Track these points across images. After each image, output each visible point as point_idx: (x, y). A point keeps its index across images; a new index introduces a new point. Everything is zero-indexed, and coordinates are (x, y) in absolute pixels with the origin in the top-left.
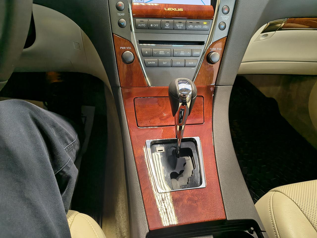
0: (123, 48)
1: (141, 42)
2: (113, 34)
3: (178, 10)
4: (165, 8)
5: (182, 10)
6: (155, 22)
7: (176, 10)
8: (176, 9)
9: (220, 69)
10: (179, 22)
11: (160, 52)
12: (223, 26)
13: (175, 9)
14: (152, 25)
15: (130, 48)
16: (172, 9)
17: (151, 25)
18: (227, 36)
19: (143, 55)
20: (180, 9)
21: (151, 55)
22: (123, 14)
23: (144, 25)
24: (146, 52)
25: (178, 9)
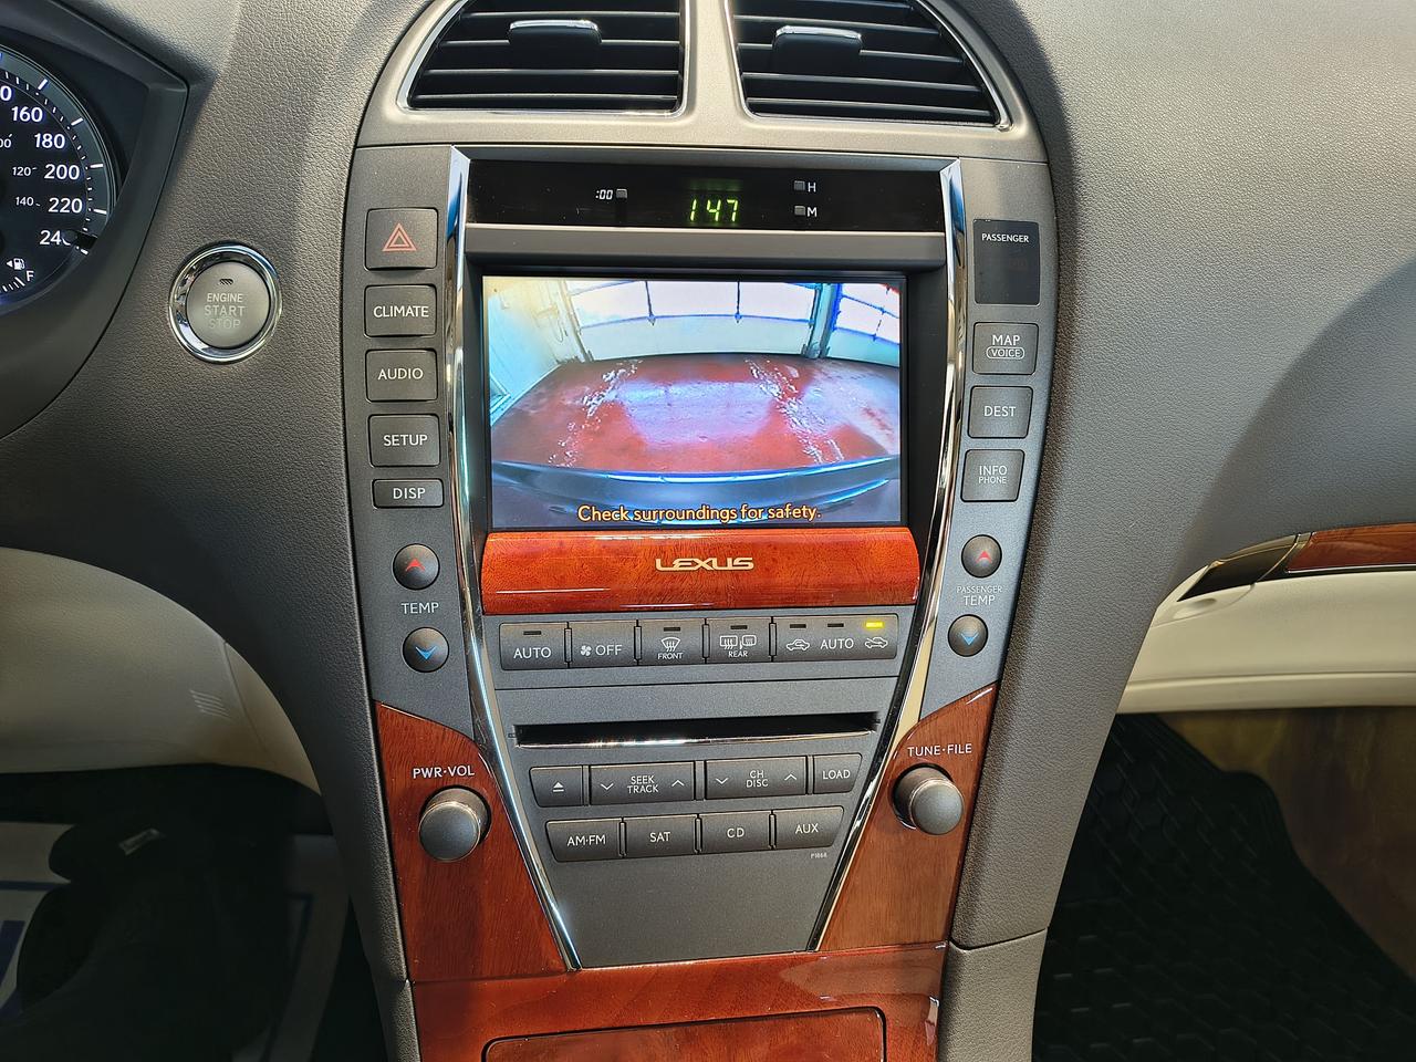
0: (427, 773)
1: (528, 734)
2: (373, 703)
3: (730, 567)
4: (658, 561)
5: (751, 566)
6: (600, 635)
7: (715, 566)
8: (715, 561)
9: (973, 838)
10: (733, 628)
11: (635, 780)
12: (970, 632)
13: (710, 563)
15: (468, 770)
16: (694, 564)
17: (583, 647)
18: (998, 683)
19: (544, 801)
20: (737, 562)
21: (588, 799)
22: (429, 607)
23: (544, 651)
24: (558, 785)
25: (729, 560)
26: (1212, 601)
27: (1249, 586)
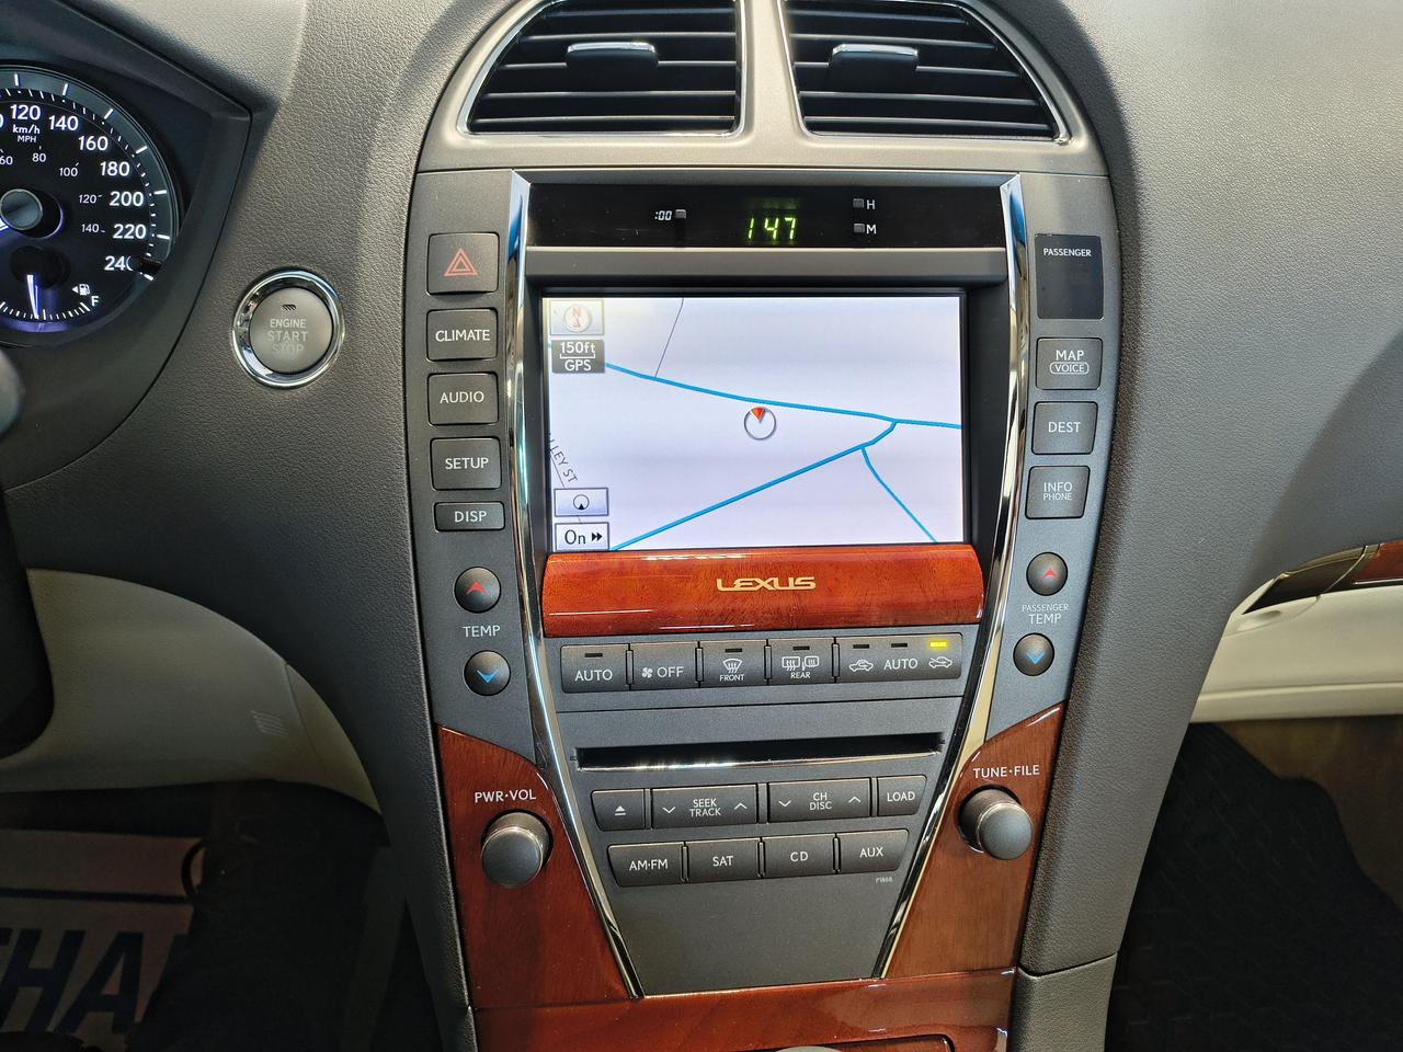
0: (489, 797)
1: (589, 756)
2: (435, 727)
3: (791, 587)
4: (719, 581)
5: (813, 585)
6: (662, 657)
7: (777, 586)
8: (776, 580)
9: (1042, 862)
10: (795, 648)
11: (698, 803)
12: (1036, 651)
13: (771, 583)
14: (651, 670)
15: (529, 794)
16: (756, 584)
18: (1065, 704)
19: (603, 823)
20: (798, 581)
21: (648, 822)
22: (492, 630)
23: (606, 673)
24: (620, 809)
25: (791, 580)
26: (1276, 613)
27: (1314, 598)
